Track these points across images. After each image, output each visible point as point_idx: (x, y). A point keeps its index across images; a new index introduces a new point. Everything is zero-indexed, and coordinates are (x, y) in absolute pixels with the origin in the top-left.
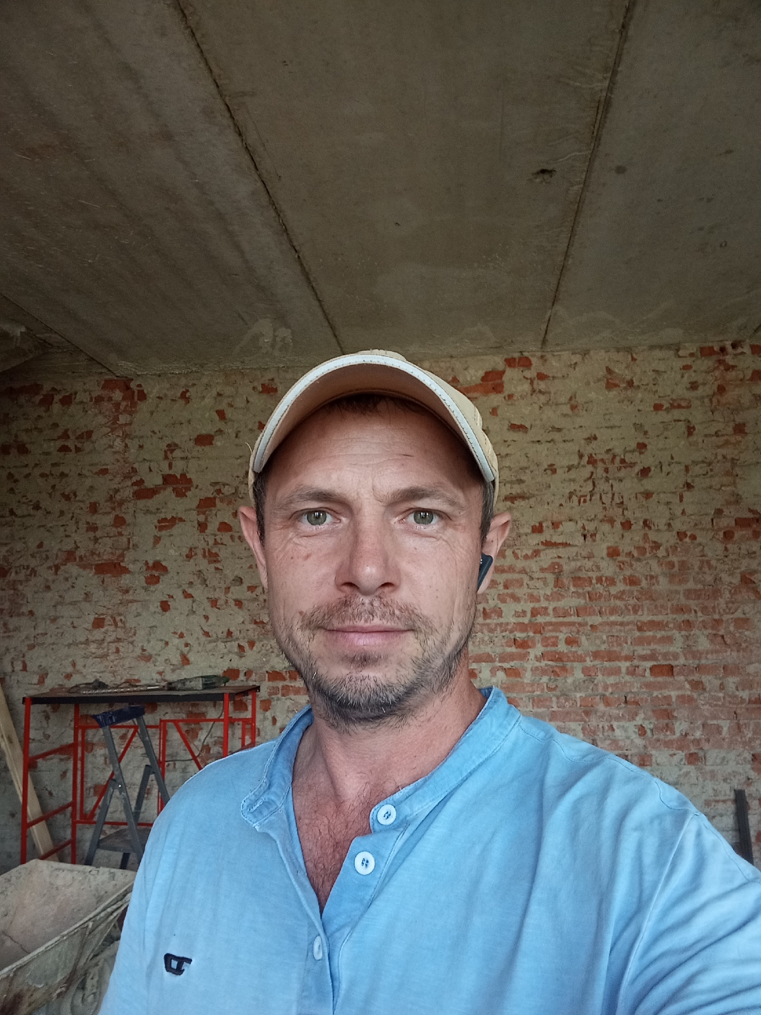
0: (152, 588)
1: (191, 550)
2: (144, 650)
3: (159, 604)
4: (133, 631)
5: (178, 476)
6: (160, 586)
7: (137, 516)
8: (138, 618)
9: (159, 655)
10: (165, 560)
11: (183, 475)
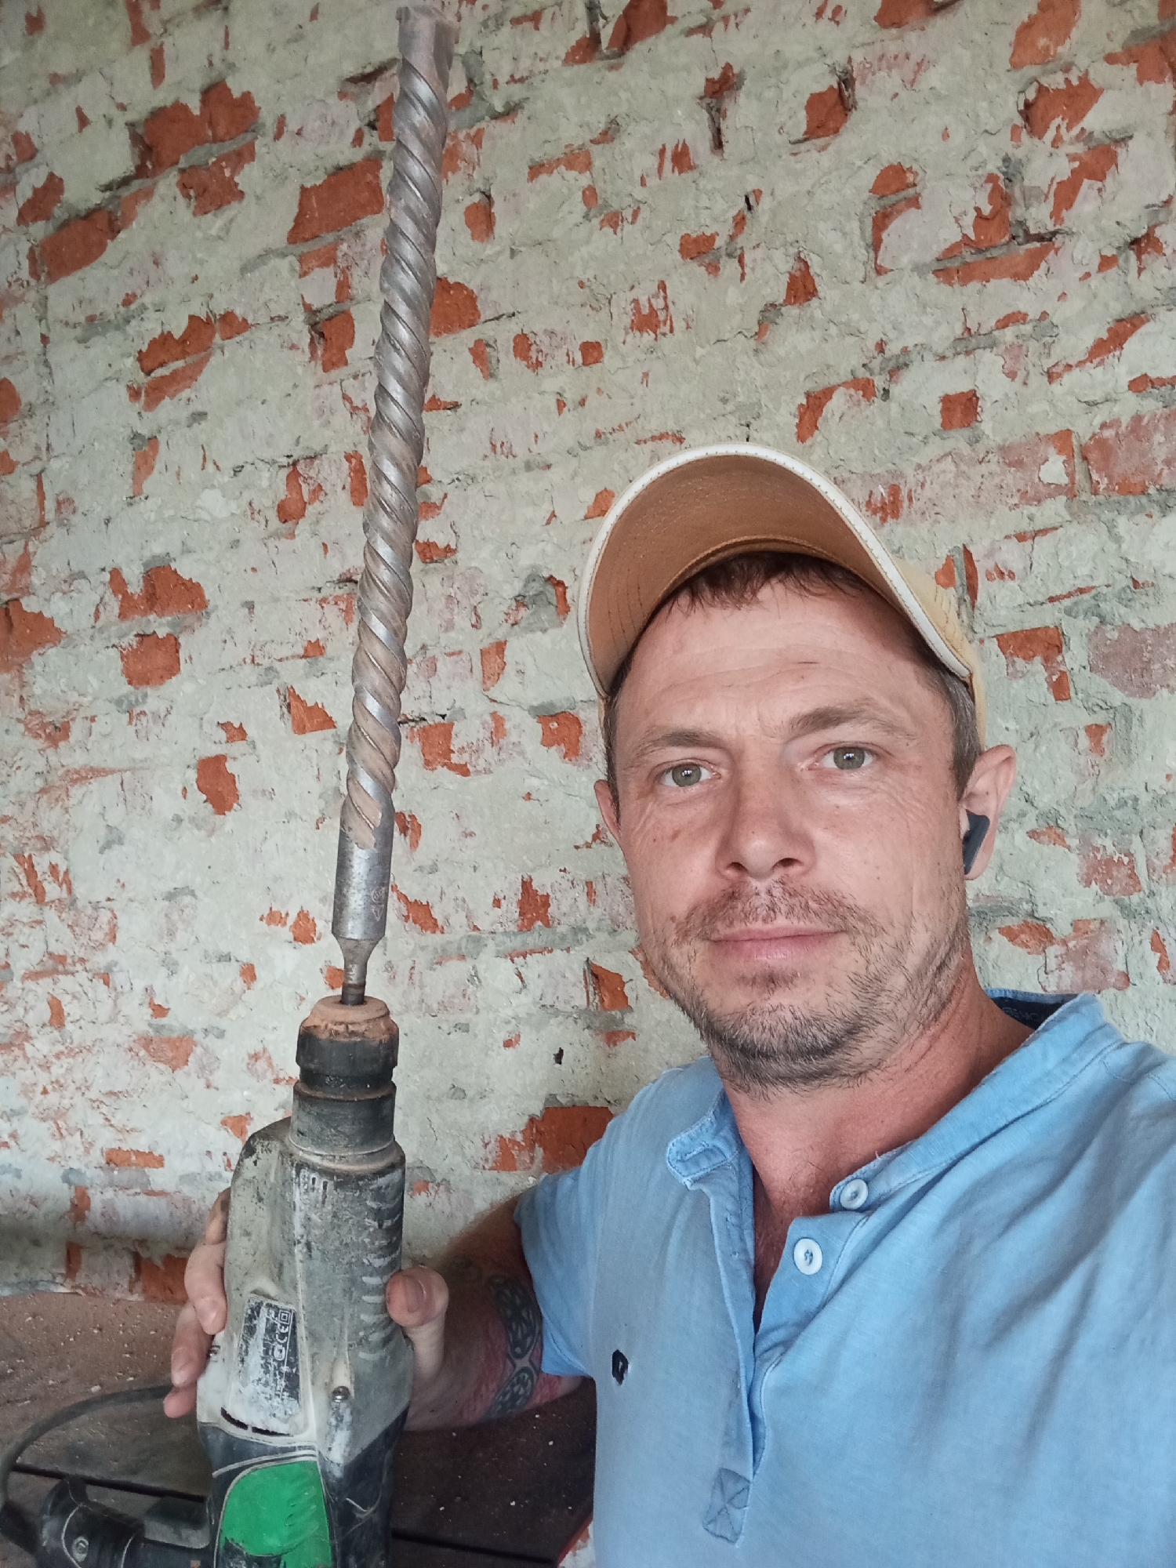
0: (154, 699)
1: (293, 469)
2: (160, 1011)
3: (192, 775)
4: (105, 916)
5: (194, 105)
6: (181, 688)
7: (53, 358)
8: (116, 851)
9: (221, 1034)
10: (186, 550)
11: (214, 92)
